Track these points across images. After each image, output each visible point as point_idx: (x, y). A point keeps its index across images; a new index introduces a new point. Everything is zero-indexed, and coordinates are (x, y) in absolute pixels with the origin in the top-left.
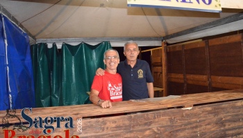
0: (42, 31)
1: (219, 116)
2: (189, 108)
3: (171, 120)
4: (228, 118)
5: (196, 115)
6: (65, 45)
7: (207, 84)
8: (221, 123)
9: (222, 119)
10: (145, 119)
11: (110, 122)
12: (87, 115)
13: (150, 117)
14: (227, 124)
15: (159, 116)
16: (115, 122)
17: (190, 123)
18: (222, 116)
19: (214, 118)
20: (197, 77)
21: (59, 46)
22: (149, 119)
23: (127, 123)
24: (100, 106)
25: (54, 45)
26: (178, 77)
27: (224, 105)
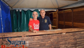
0: (14, 5)
1: (75, 37)
2: (64, 34)
3: (58, 38)
4: (78, 37)
5: (67, 36)
6: (23, 10)
7: (72, 25)
8: (75, 39)
9: (76, 38)
10: (48, 37)
11: (36, 38)
12: (28, 35)
13: (50, 36)
14: (78, 40)
15: (53, 36)
16: (38, 38)
17: (64, 39)
18: (76, 37)
19: (73, 38)
20: (69, 23)
21: (20, 11)
22: (50, 37)
23: (42, 38)
24: (33, 32)
25: (19, 10)
26: (62, 23)
27: (77, 33)
